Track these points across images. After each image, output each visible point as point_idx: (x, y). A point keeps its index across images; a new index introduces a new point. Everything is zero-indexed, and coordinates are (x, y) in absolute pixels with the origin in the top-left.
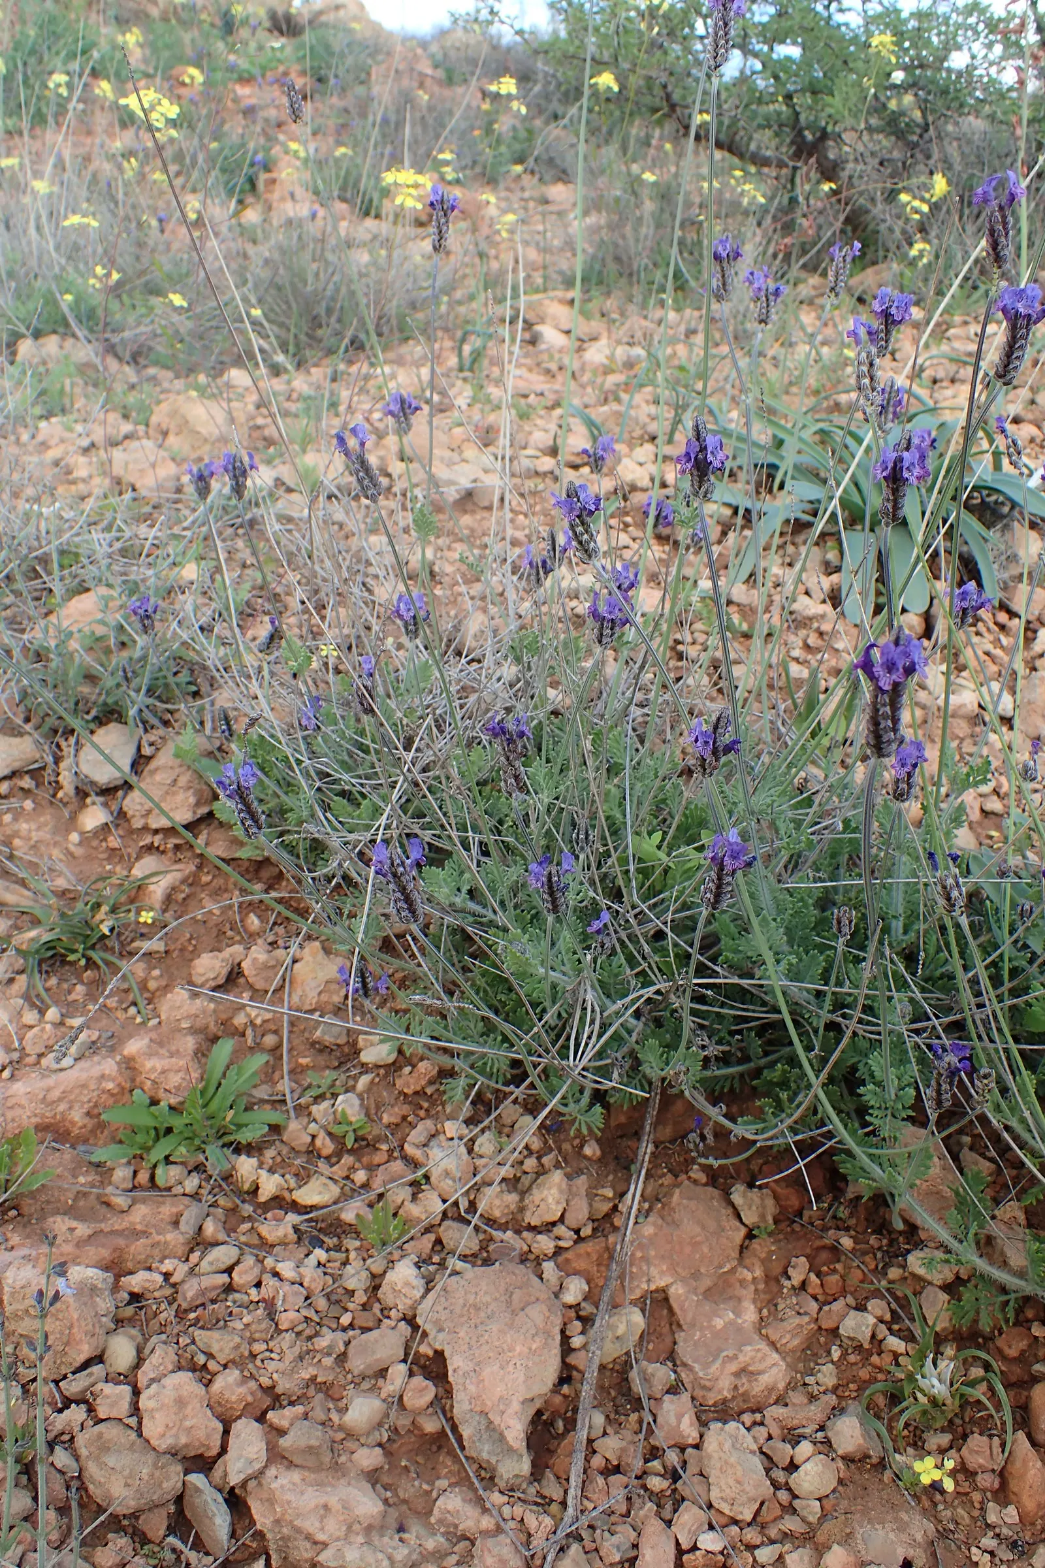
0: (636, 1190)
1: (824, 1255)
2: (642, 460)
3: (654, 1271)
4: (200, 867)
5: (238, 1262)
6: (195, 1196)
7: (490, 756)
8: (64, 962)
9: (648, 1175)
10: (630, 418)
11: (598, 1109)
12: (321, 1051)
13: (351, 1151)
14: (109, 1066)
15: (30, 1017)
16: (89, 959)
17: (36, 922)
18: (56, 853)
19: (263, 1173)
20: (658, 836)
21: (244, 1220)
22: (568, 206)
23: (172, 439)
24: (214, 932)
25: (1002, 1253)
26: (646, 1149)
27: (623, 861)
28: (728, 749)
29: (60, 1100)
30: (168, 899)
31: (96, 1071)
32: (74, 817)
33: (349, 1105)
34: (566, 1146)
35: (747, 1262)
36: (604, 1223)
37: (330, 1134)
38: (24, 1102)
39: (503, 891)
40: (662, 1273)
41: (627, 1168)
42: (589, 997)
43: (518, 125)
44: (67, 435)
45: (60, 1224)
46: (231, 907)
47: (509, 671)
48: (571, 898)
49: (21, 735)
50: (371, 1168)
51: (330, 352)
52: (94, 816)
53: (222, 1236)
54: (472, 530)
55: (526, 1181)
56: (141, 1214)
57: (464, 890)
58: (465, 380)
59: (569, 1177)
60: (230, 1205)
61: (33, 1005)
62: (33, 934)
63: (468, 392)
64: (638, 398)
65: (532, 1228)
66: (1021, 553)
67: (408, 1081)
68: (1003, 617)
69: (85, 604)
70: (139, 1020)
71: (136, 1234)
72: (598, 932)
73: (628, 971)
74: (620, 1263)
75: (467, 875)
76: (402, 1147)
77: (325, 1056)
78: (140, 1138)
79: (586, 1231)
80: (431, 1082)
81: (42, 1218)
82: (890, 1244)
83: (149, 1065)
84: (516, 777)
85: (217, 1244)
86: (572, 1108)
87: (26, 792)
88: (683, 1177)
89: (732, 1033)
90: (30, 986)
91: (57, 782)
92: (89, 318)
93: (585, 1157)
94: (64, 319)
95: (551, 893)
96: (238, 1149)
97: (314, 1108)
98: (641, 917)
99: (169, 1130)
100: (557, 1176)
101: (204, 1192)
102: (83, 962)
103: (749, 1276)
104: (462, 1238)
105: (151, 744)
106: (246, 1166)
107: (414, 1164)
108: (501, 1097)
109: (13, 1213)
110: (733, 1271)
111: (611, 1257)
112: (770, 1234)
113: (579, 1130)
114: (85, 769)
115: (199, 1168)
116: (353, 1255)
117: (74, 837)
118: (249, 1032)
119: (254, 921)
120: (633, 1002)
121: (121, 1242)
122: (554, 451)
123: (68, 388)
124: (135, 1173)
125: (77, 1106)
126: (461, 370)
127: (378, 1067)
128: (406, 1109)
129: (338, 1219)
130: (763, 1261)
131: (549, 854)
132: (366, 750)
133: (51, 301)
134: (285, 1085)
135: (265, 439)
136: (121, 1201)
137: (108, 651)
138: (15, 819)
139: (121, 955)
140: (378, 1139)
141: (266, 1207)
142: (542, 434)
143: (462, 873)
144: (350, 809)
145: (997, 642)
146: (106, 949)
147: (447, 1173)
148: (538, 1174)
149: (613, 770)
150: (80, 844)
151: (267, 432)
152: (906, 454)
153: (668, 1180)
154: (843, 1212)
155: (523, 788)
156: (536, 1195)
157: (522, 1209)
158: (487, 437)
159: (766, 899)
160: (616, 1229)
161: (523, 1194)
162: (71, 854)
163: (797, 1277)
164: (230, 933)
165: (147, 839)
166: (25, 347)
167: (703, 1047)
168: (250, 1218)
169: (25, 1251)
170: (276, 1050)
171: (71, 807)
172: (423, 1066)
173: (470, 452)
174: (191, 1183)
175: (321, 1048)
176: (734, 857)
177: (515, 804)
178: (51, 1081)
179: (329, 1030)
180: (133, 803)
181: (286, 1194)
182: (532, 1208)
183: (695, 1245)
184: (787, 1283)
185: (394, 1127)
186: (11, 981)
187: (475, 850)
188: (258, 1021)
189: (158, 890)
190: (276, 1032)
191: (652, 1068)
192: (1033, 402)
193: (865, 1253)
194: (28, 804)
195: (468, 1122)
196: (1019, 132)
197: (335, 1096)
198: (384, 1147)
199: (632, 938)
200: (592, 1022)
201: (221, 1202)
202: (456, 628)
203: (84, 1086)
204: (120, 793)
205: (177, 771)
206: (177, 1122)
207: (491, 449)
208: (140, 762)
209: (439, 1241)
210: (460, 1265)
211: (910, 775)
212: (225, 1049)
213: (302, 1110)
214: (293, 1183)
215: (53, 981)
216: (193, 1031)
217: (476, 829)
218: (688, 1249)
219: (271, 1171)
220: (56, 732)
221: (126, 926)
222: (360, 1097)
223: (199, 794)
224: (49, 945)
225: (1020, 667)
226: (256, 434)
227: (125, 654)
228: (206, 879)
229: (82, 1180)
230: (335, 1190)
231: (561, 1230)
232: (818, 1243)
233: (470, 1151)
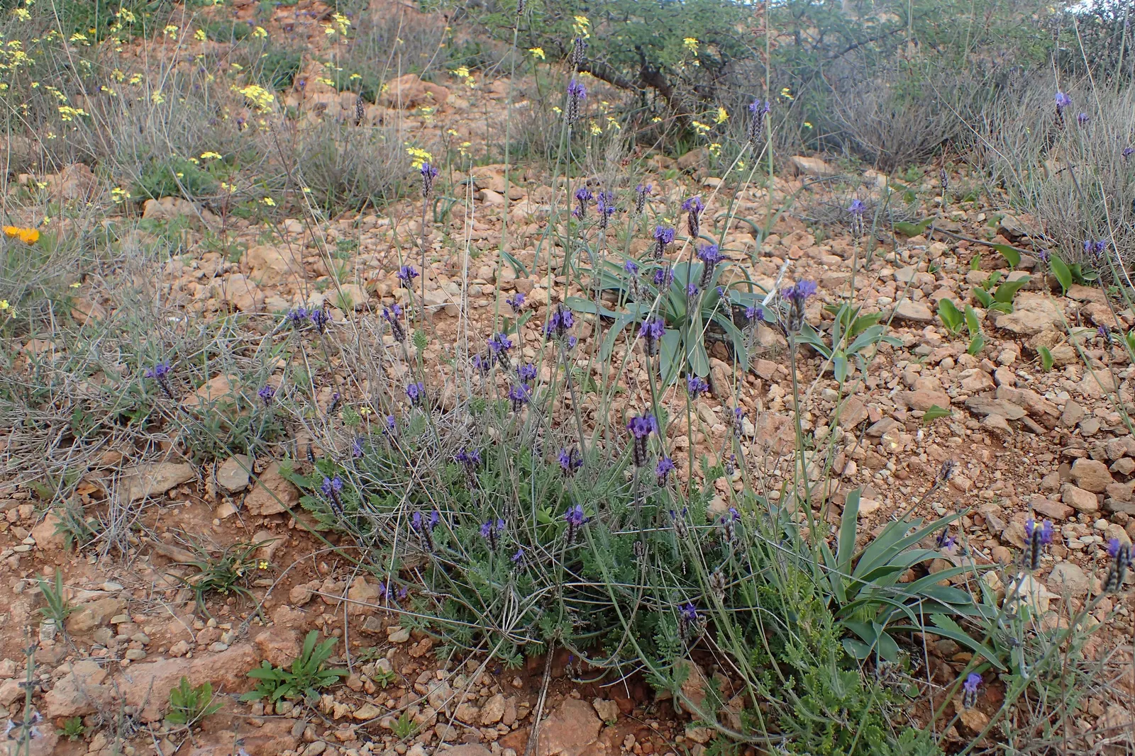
0: (542, 701)
1: (644, 733)
2: (546, 285)
3: (551, 745)
4: (291, 536)
5: (324, 751)
6: (298, 718)
7: (458, 469)
8: (216, 593)
9: (548, 695)
10: (539, 258)
11: (520, 656)
12: (366, 637)
13: (385, 690)
14: (248, 648)
15: (199, 624)
16: (230, 591)
17: (198, 570)
18: (206, 531)
19: (337, 704)
20: (549, 510)
21: (326, 729)
22: (504, 95)
23: (255, 272)
24: (301, 573)
25: (731, 723)
26: (547, 679)
27: (530, 524)
28: (577, 465)
29: (221, 668)
30: (274, 556)
31: (240, 651)
32: (215, 509)
33: (383, 665)
34: (503, 681)
35: (602, 738)
36: (525, 721)
37: (373, 681)
38: (201, 669)
39: (467, 541)
40: (556, 746)
41: (538, 693)
42: (513, 594)
43: (470, 40)
44: (186, 268)
45: (226, 735)
46: (310, 558)
47: (468, 419)
48: (502, 543)
49: (182, 462)
50: (397, 699)
51: (351, 208)
52: (228, 509)
53: (315, 737)
54: (445, 332)
55: (482, 701)
56: (269, 728)
57: (445, 542)
58: (438, 228)
59: (506, 698)
60: (319, 721)
61: (200, 618)
62: (197, 578)
63: (441, 236)
64: (546, 243)
65: (487, 726)
66: (762, 341)
67: (416, 650)
68: (751, 378)
69: (218, 383)
70: (261, 624)
71: (268, 738)
72: (517, 561)
73: (534, 582)
74: (533, 740)
75: (447, 534)
76: (413, 686)
77: (368, 640)
78: (267, 686)
79: (515, 726)
80: (428, 651)
81: (215, 732)
82: (678, 725)
83: (271, 646)
84: (472, 481)
85: (312, 742)
86: (506, 656)
87: (186, 496)
88: (567, 695)
89: (591, 615)
90: (198, 606)
91: (204, 490)
92: (192, 186)
93: (514, 687)
94: (176, 186)
95: (492, 539)
96: (322, 691)
97: (364, 668)
98: (541, 554)
99: (283, 682)
100: (499, 697)
101: (303, 715)
102: (227, 593)
103: (603, 746)
104: (446, 731)
105: (260, 466)
106: (328, 699)
107: (420, 694)
108: (467, 653)
109: (198, 729)
110: (595, 743)
111: (528, 738)
112: (615, 724)
113: (509, 668)
114: (222, 482)
115: (300, 703)
116: (388, 744)
117: (216, 522)
118: (325, 628)
119: (324, 566)
120: (536, 596)
121: (260, 742)
122: (493, 281)
123: (183, 236)
124: (264, 707)
125: (230, 671)
126: (436, 221)
127: (399, 644)
128: (415, 666)
129: (379, 726)
130: (611, 738)
131: (491, 520)
132: (389, 467)
133: (166, 174)
134: (347, 656)
135: (314, 271)
136: (258, 721)
137: (234, 412)
138: (180, 512)
139: (249, 588)
140: (399, 683)
141: (338, 722)
142: (486, 267)
143: (444, 533)
144: (380, 500)
145: (747, 394)
146: (239, 585)
147: (439, 697)
148: (488, 697)
149: (525, 473)
150: (220, 526)
151: (315, 267)
152: (653, 325)
153: (560, 697)
154: (653, 710)
155: (477, 486)
156: (487, 708)
157: (480, 716)
158: (452, 271)
159: (604, 540)
160: (531, 724)
161: (480, 708)
162: (215, 531)
163: (628, 745)
164: (310, 574)
165: (261, 522)
166: (150, 205)
167: (575, 622)
168: (330, 728)
169: (208, 748)
170: (341, 636)
171: (213, 504)
172: (424, 642)
173: (443, 281)
174: (296, 712)
175: (365, 635)
176: (577, 518)
177: (472, 494)
178: (216, 657)
179: (371, 625)
180: (250, 500)
181: (350, 715)
182: (485, 714)
183: (574, 730)
184: (623, 749)
185: (409, 676)
186: (186, 604)
187: (451, 520)
188: (330, 622)
189: (268, 551)
190: (340, 628)
191: (548, 634)
192: (780, 243)
193: (664, 730)
194: (188, 503)
195: (450, 670)
196: (764, 87)
197: (375, 660)
198: (404, 687)
199: (537, 565)
200: (514, 608)
201: (314, 720)
202: (438, 393)
203: (234, 660)
204: (242, 495)
205: (278, 481)
206: (288, 678)
207: (455, 278)
208: (255, 476)
209: (435, 735)
210: (446, 746)
211: (665, 474)
212: (313, 636)
213: (357, 669)
214: (353, 708)
215: (210, 604)
216: (293, 628)
217: (451, 509)
218: (570, 733)
219: (341, 702)
220: (202, 460)
221: (251, 571)
222: (389, 660)
223: (291, 494)
224: (208, 584)
225: (760, 408)
226: (308, 268)
227: (244, 413)
228: (295, 543)
229: (235, 711)
230: (377, 711)
231: (501, 726)
232: (641, 727)
233: (451, 686)
